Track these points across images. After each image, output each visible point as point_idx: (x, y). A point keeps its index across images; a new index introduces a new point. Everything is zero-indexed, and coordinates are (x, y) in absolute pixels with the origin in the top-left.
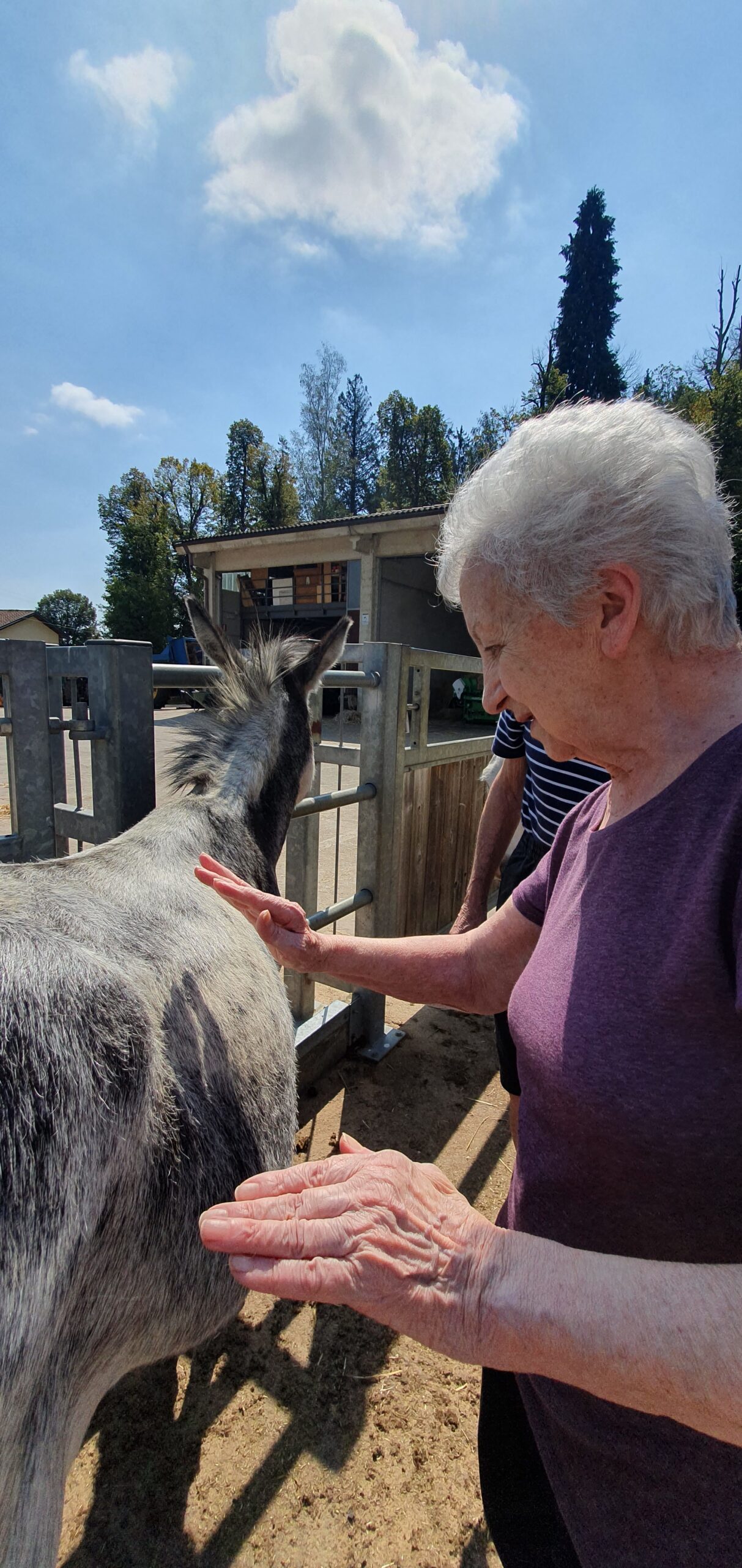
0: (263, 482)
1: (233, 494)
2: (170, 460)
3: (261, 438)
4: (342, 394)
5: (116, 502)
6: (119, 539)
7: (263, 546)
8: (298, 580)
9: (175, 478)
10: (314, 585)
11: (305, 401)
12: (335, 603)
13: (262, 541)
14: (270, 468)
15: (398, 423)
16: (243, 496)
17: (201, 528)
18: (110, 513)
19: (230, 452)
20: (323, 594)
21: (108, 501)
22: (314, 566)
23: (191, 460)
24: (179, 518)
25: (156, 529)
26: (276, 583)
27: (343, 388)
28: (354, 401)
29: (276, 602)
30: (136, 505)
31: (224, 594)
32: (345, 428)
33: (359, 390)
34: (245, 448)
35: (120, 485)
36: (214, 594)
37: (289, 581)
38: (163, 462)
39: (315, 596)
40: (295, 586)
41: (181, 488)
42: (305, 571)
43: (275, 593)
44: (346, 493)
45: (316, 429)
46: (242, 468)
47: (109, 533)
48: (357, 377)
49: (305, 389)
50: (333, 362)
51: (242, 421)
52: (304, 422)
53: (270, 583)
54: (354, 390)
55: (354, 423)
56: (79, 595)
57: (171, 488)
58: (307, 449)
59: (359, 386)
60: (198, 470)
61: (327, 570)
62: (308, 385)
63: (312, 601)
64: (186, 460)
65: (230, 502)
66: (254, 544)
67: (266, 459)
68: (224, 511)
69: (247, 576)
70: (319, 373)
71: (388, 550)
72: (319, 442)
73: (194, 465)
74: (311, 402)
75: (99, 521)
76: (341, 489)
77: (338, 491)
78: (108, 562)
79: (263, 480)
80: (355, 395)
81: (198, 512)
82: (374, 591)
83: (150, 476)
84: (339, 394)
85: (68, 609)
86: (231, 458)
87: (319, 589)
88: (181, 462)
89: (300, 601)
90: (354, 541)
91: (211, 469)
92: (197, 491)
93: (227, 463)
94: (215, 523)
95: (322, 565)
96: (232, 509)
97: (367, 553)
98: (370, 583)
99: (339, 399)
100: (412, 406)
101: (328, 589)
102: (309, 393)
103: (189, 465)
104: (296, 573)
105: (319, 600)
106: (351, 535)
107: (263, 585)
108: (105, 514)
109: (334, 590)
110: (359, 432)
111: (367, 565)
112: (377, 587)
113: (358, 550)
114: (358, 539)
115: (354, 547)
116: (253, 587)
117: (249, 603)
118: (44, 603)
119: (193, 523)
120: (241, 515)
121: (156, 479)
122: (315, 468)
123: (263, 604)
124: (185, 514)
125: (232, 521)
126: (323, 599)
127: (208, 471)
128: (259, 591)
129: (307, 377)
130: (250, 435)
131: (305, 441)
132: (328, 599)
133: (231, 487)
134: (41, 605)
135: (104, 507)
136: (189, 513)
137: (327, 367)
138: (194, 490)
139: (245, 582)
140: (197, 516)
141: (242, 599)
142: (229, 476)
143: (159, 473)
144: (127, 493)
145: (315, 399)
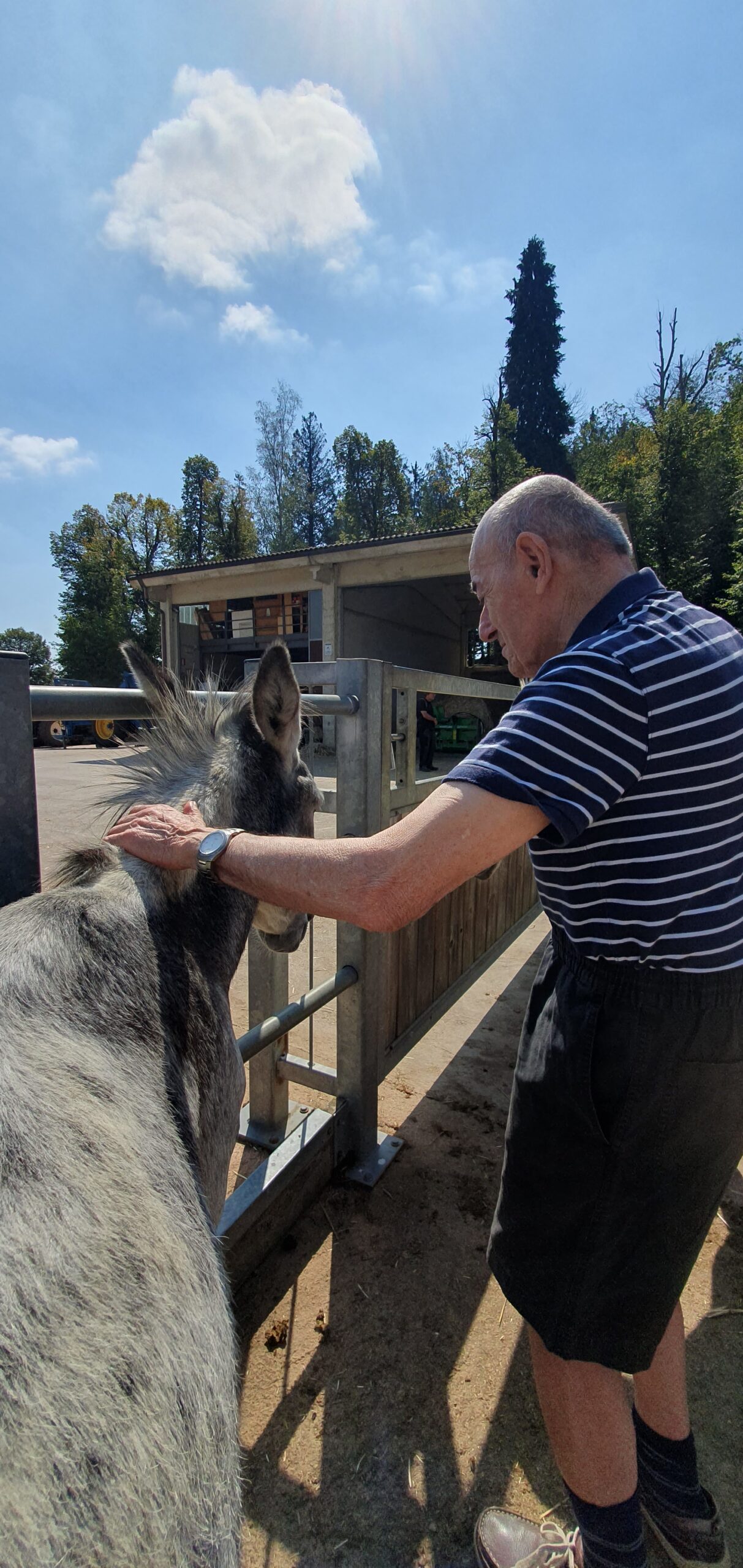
0: (220, 518)
1: (189, 529)
2: (124, 496)
3: (216, 473)
4: (297, 431)
5: (68, 539)
6: (72, 576)
7: (220, 578)
8: (259, 612)
9: (129, 513)
10: (275, 616)
11: (261, 436)
12: (297, 634)
13: (220, 573)
14: (227, 502)
15: (354, 458)
16: (199, 530)
17: (158, 563)
18: (63, 550)
19: (186, 487)
20: (284, 626)
21: (60, 537)
22: (274, 597)
23: (146, 496)
24: (135, 553)
25: (111, 565)
26: (236, 615)
27: (299, 425)
28: (309, 438)
29: (236, 635)
30: (90, 541)
31: (181, 627)
32: (301, 464)
33: (313, 427)
34: (201, 483)
35: (73, 522)
36: (172, 627)
37: (249, 613)
38: (117, 498)
39: (276, 627)
40: (255, 618)
41: (135, 523)
42: (265, 603)
43: (235, 625)
44: (305, 528)
45: (273, 465)
46: (198, 503)
47: (62, 570)
48: (311, 414)
49: (260, 426)
50: (289, 399)
51: (197, 457)
52: (260, 458)
53: (229, 616)
54: (309, 427)
55: (310, 459)
56: (32, 633)
57: (125, 524)
58: (264, 484)
59: (313, 423)
60: (153, 506)
61: (288, 601)
62: (264, 422)
63: (271, 632)
64: (141, 496)
65: (186, 536)
66: (212, 575)
67: (222, 494)
68: (180, 546)
69: (205, 608)
70: (274, 409)
71: (350, 579)
72: (276, 478)
73: (149, 501)
74: (267, 438)
75: (52, 560)
76: (299, 523)
77: (296, 525)
78: (62, 599)
79: (219, 514)
80: (309, 432)
81: (154, 548)
82: (336, 620)
83: (103, 512)
84: (294, 432)
86: (187, 493)
87: (280, 621)
88: (135, 497)
89: (260, 633)
90: (315, 571)
91: (166, 504)
92: (152, 526)
93: (183, 497)
94: (171, 558)
95: (283, 595)
96: (188, 543)
97: (328, 583)
98: (332, 613)
99: (295, 436)
100: (367, 441)
101: (289, 620)
102: (264, 430)
103: (144, 501)
104: (256, 604)
105: (280, 631)
106: (311, 565)
107: (222, 617)
108: (57, 551)
109: (296, 621)
110: (315, 468)
111: (329, 596)
112: (339, 617)
113: (319, 580)
114: (317, 569)
115: (315, 577)
116: (212, 619)
117: (208, 636)
119: (149, 558)
120: (199, 549)
121: (110, 515)
122: (273, 503)
123: (222, 636)
124: (140, 549)
125: (189, 556)
126: (284, 630)
127: (163, 506)
128: (218, 624)
129: (262, 413)
130: (205, 470)
131: (262, 476)
132: (290, 630)
133: (187, 522)
135: (56, 544)
136: (144, 548)
137: (283, 404)
138: (150, 526)
139: (203, 615)
140: (153, 552)
141: (200, 633)
142: (185, 511)
143: (113, 509)
144: (80, 530)
145: (271, 435)
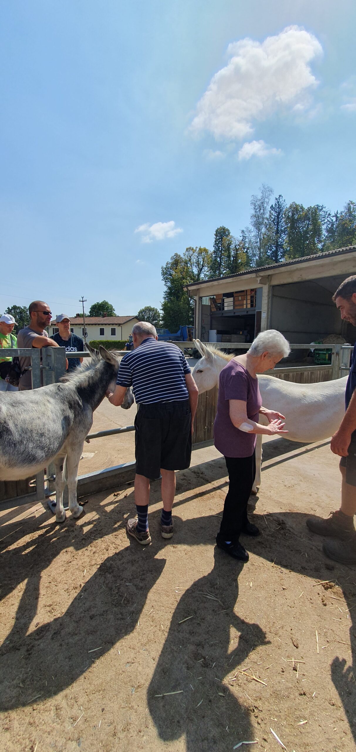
1: (216, 260)
2: (190, 248)
3: (229, 233)
4: (272, 205)
5: (168, 268)
6: (169, 284)
7: (218, 285)
8: (236, 298)
9: (192, 255)
10: (243, 300)
11: (253, 212)
12: (252, 308)
13: (218, 282)
14: (232, 246)
15: (295, 217)
16: (220, 260)
17: (202, 276)
18: (166, 273)
19: (215, 241)
20: (247, 304)
21: (165, 268)
22: (243, 291)
23: (199, 247)
24: (193, 272)
25: (184, 278)
26: (226, 300)
27: (273, 202)
28: (278, 208)
29: (226, 309)
30: (176, 269)
31: (203, 306)
32: (273, 221)
33: (281, 202)
34: (222, 238)
35: (170, 261)
36: (199, 307)
37: (231, 299)
38: (187, 249)
39: (243, 305)
40: (234, 301)
41: (194, 260)
42: (238, 294)
43: (225, 304)
44: (273, 252)
45: (258, 225)
46: (220, 248)
47: (165, 281)
48: (280, 196)
49: (253, 207)
50: (267, 191)
51: (221, 227)
52: (252, 222)
53: (223, 300)
54: (278, 202)
55: (278, 217)
56: (154, 308)
57: (190, 260)
58: (253, 234)
59: (281, 200)
60: (203, 251)
61: (249, 293)
62: (255, 204)
63: (241, 307)
64: (197, 247)
65: (214, 264)
66: (215, 284)
67: (231, 243)
68: (211, 268)
69: (214, 298)
70: (259, 198)
71: (275, 282)
72: (259, 230)
73: (200, 249)
74: (256, 212)
75: (161, 277)
76: (271, 250)
77: (269, 251)
78: (164, 294)
79: (229, 252)
80: (279, 205)
81: (201, 269)
82: (268, 302)
83: (182, 256)
84: (270, 206)
85: (150, 314)
86: (216, 244)
87: (245, 302)
88: (195, 248)
89: (236, 308)
90: (259, 279)
91: (207, 250)
92: (201, 260)
93: (214, 246)
94: (208, 273)
95: (247, 290)
96: (215, 266)
97: (265, 284)
98: (267, 298)
99: (271, 208)
100: (302, 208)
101: (249, 302)
102: (255, 208)
103: (198, 249)
104: (235, 295)
105: (245, 307)
106: (257, 277)
107: (220, 301)
108: (164, 274)
109: (252, 302)
110: (280, 222)
111: (265, 289)
112: (270, 300)
113: (261, 283)
115: (259, 282)
116: (216, 302)
117: (214, 310)
118: (141, 312)
119: (199, 275)
120: (219, 269)
121: (184, 257)
122: (257, 243)
123: (220, 310)
124: (195, 270)
125: (215, 272)
126: (247, 307)
127: (206, 250)
128: (219, 304)
129: (254, 201)
130: (224, 233)
131: (252, 230)
132: (249, 306)
133: (215, 257)
134: (139, 313)
135: (163, 271)
136: (197, 270)
137: (264, 194)
138: (200, 260)
139: (213, 300)
140: (201, 271)
141: (211, 308)
142: (214, 252)
143: (185, 254)
144: (173, 264)
145: (258, 210)
